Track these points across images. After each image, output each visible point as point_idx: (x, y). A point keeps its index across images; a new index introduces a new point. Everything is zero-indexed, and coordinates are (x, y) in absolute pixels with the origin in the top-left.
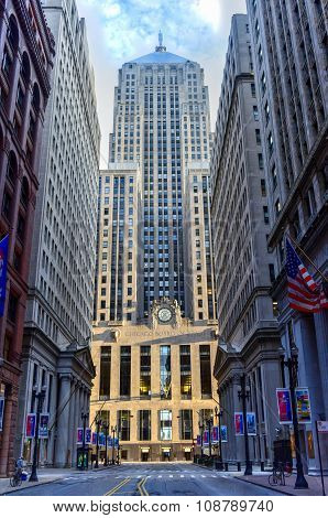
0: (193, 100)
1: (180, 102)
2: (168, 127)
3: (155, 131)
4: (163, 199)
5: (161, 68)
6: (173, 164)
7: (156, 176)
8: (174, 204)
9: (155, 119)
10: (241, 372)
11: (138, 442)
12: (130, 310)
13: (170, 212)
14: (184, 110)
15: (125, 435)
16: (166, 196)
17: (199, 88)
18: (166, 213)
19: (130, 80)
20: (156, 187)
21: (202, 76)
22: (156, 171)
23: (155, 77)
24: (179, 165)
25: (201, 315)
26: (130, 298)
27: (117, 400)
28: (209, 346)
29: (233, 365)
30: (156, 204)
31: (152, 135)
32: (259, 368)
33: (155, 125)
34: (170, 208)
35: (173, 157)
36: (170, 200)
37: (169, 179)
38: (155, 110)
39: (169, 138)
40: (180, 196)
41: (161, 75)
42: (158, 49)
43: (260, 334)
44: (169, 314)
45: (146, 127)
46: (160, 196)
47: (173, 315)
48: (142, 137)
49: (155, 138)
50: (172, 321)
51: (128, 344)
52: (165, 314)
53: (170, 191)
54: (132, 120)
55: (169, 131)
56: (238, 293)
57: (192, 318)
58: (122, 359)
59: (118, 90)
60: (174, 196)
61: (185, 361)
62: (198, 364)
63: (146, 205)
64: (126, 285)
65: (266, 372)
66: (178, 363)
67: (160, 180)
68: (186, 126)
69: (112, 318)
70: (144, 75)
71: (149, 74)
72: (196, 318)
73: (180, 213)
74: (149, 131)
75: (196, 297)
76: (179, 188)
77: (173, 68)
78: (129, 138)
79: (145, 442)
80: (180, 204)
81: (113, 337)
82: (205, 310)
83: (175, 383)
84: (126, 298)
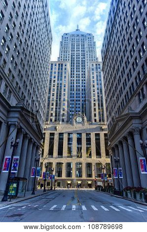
0: (90, 46)
1: (85, 47)
2: (81, 55)
3: (75, 57)
4: (78, 81)
5: (78, 36)
6: (82, 69)
7: (75, 73)
8: (82, 83)
9: (75, 53)
11: (66, 178)
12: (63, 118)
13: (81, 86)
14: (86, 49)
15: (60, 174)
16: (79, 80)
17: (92, 42)
18: (79, 86)
19: (66, 39)
20: (75, 77)
21: (93, 38)
22: (75, 71)
23: (76, 38)
24: (84, 69)
25: (95, 120)
26: (64, 112)
27: (56, 158)
28: (99, 134)
30: (75, 83)
31: (74, 58)
33: (75, 55)
34: (81, 84)
35: (82, 66)
36: (81, 81)
37: (81, 74)
38: (75, 49)
39: (80, 59)
40: (85, 80)
41: (78, 38)
42: (77, 30)
45: (72, 56)
46: (77, 80)
47: (83, 120)
48: (70, 58)
49: (75, 59)
51: (62, 132)
52: (79, 119)
53: (81, 79)
54: (67, 52)
55: (81, 57)
57: (91, 121)
58: (59, 138)
59: (61, 42)
60: (82, 80)
61: (89, 140)
62: (95, 142)
63: (71, 83)
64: (62, 107)
66: (85, 141)
67: (77, 74)
68: (87, 55)
69: (55, 121)
70: (72, 38)
71: (73, 38)
72: (93, 122)
73: (85, 86)
74: (73, 57)
75: (93, 112)
76: (84, 77)
77: (82, 35)
78: (65, 58)
79: (69, 178)
80: (85, 83)
81: (56, 129)
82: (97, 118)
83: (84, 150)
84: (62, 112)
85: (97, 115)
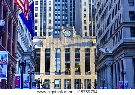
10: (112, 62)
12: (50, 31)
25: (86, 34)
26: (50, 25)
29: (107, 59)
32: (122, 61)
43: (124, 45)
44: (69, 33)
47: (72, 34)
50: (71, 37)
51: (49, 48)
52: (68, 33)
56: (111, 24)
57: (81, 35)
58: (46, 55)
61: (78, 56)
62: (84, 58)
64: (48, 18)
65: (126, 63)
69: (41, 35)
72: (84, 36)
75: (84, 25)
81: (41, 44)
82: (88, 31)
83: (72, 67)
84: (48, 25)
85: (88, 28)
